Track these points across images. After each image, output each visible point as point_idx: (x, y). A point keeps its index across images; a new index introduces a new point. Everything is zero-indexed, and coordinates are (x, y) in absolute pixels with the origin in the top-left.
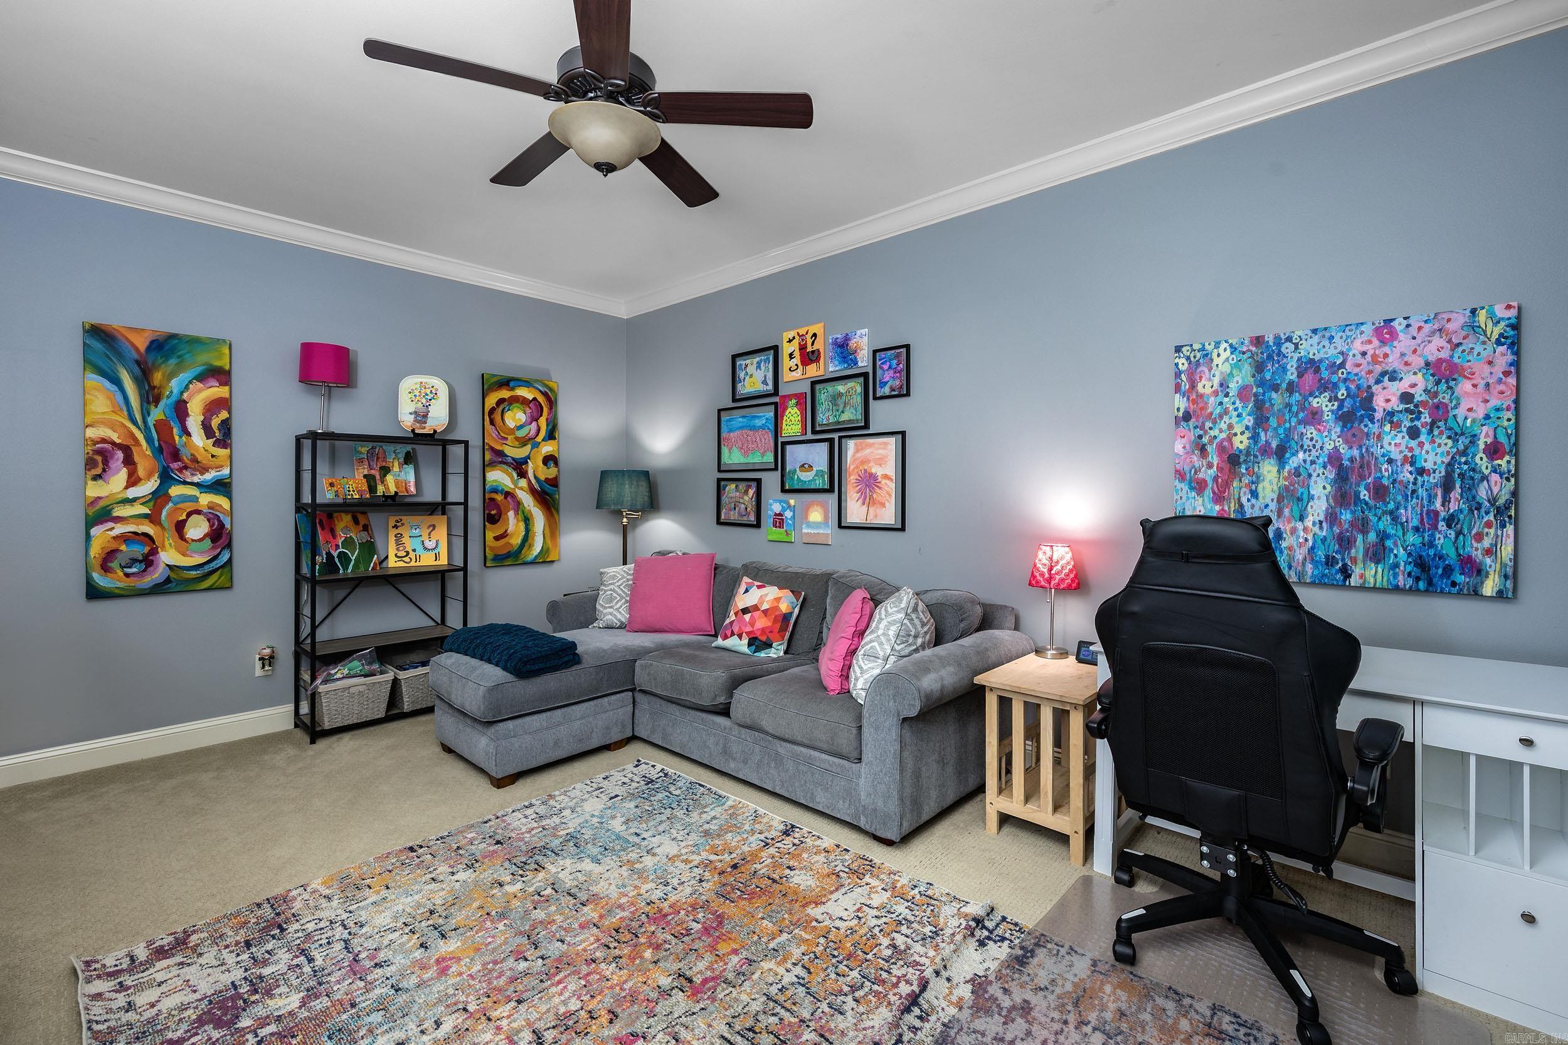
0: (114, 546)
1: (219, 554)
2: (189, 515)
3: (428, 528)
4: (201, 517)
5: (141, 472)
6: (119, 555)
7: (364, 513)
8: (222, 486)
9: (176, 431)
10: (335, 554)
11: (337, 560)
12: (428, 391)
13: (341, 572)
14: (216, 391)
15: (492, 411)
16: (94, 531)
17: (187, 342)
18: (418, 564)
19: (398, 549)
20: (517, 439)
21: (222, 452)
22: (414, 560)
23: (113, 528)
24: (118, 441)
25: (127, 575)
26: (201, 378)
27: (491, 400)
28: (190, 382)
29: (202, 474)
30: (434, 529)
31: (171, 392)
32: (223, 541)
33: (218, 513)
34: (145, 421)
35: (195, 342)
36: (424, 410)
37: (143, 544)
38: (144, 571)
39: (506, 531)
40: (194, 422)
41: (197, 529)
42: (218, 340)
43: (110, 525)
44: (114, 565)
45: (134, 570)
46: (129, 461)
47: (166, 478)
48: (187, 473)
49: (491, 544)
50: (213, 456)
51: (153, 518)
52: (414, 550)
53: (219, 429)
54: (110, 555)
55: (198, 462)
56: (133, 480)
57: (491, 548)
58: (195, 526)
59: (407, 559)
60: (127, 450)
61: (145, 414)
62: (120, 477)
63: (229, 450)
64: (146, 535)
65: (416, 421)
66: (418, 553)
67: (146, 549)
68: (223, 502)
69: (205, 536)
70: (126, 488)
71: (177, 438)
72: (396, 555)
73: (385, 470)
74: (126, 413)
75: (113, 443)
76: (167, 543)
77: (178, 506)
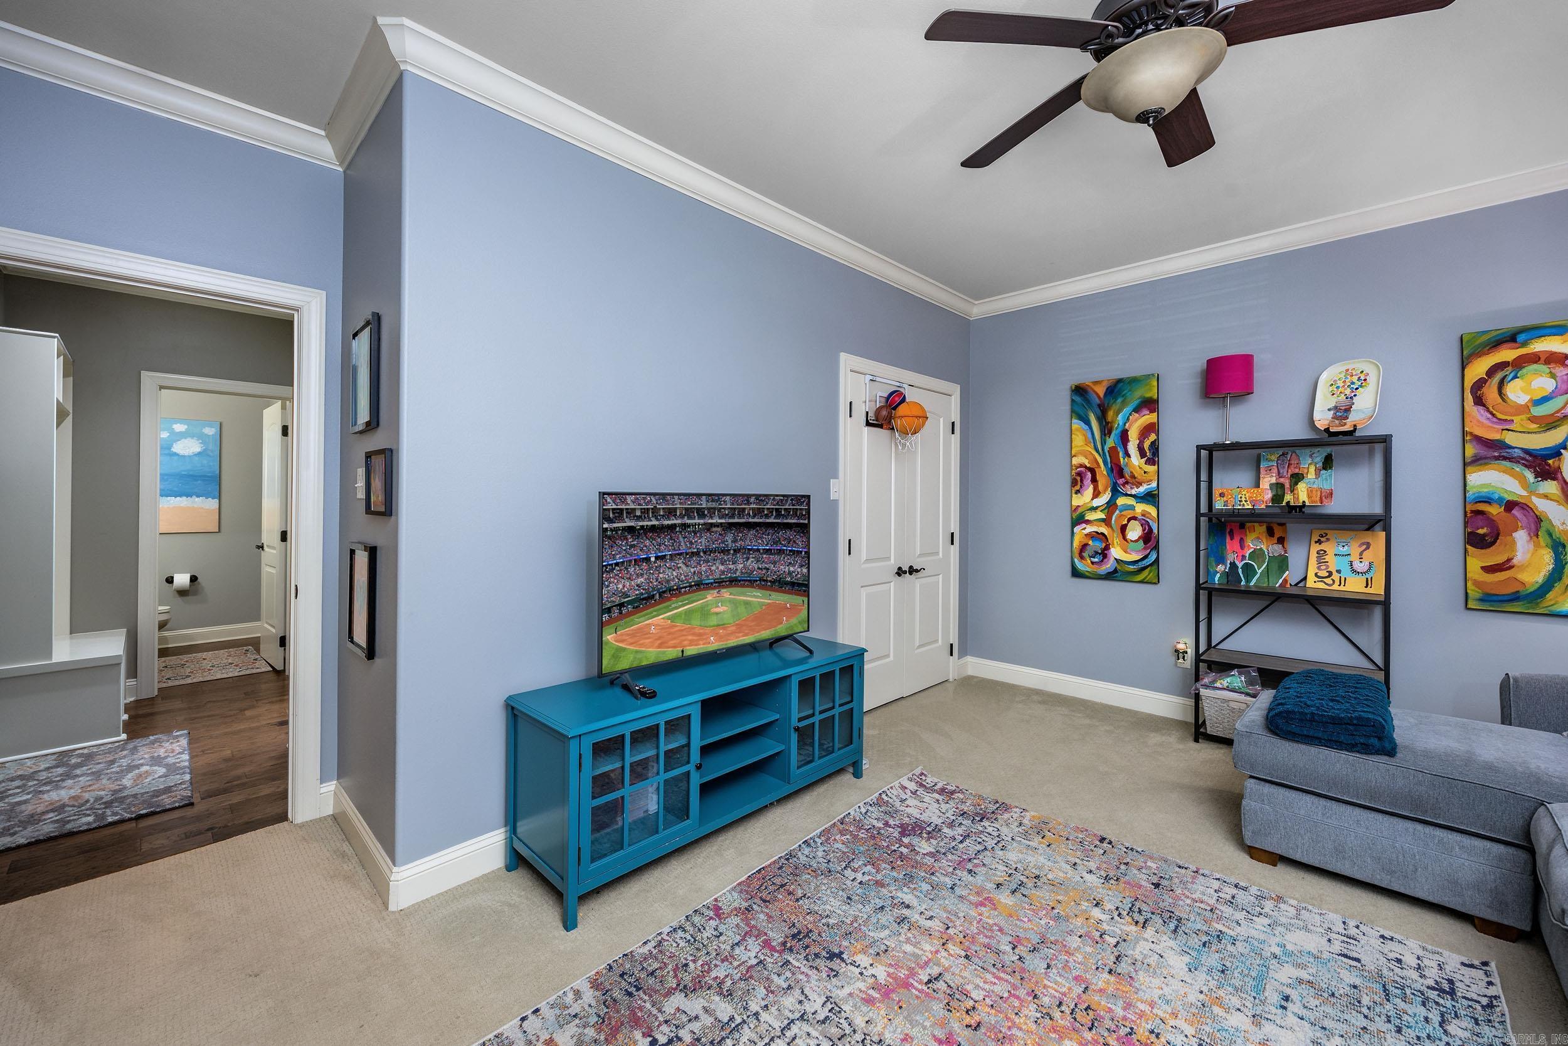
0: (1085, 541)
1: (1149, 554)
2: (1129, 520)
3: (1360, 546)
4: (1137, 522)
5: (1101, 488)
6: (1088, 548)
7: (1282, 525)
8: (1151, 498)
9: (1121, 454)
10: (1240, 565)
11: (1240, 571)
12: (1355, 379)
13: (1243, 583)
14: (1148, 418)
15: (1479, 384)
16: (1076, 529)
17: (1129, 383)
18: (1342, 588)
19: (1319, 568)
20: (1533, 419)
21: (1152, 469)
22: (1337, 583)
23: (1085, 528)
24: (1088, 465)
25: (1093, 563)
26: (1137, 410)
27: (1479, 369)
28: (1130, 414)
29: (1138, 487)
30: (1368, 548)
31: (1119, 424)
32: (1152, 543)
33: (1148, 520)
34: (1103, 450)
35: (1134, 381)
36: (1348, 402)
37: (1101, 540)
38: (1102, 561)
39: (1509, 560)
40: (1132, 447)
41: (1135, 532)
42: (1149, 375)
43: (1084, 525)
44: (1085, 554)
45: (1096, 560)
46: (1094, 480)
47: (1116, 493)
48: (1128, 487)
49: (1476, 577)
50: (1145, 472)
51: (1106, 522)
52: (1339, 571)
53: (1149, 450)
54: (1084, 547)
55: (1135, 478)
56: (1096, 494)
57: (1477, 583)
58: (1133, 530)
59: (1329, 581)
60: (1092, 471)
61: (1103, 443)
62: (1089, 491)
63: (1156, 467)
64: (1102, 534)
65: (1335, 417)
66: (1343, 575)
67: (1104, 545)
68: (1152, 511)
69: (1140, 538)
70: (1092, 499)
71: (1122, 459)
72: (1316, 575)
73: (1297, 478)
74: (1092, 445)
75: (1086, 467)
76: (1115, 543)
77: (1122, 513)
